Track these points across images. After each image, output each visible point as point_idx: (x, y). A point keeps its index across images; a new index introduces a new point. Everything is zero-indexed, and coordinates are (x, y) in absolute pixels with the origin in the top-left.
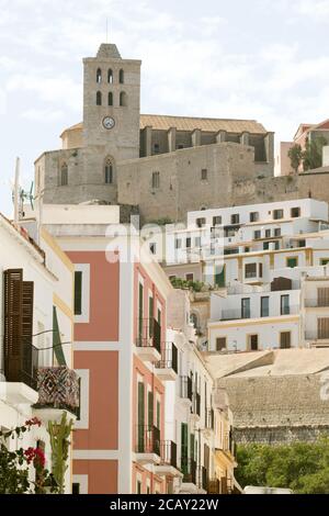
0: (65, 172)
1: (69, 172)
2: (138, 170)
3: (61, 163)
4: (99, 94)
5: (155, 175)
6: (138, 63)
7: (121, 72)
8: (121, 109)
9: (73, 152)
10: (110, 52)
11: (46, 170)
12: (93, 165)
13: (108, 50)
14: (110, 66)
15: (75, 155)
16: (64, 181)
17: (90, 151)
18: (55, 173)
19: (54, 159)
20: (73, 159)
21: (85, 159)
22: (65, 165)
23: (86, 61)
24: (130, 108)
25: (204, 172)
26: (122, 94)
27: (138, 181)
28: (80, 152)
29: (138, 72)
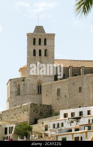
0: (19, 89)
1: (21, 89)
2: (51, 88)
3: (17, 85)
4: (34, 51)
5: (59, 90)
6: (53, 35)
7: (45, 40)
8: (45, 57)
9: (23, 79)
10: (40, 30)
11: (11, 88)
12: (32, 85)
13: (39, 29)
14: (40, 37)
15: (23, 80)
16: (19, 94)
17: (30, 79)
18: (14, 90)
19: (14, 83)
20: (22, 82)
21: (28, 83)
22: (19, 85)
23: (29, 35)
24: (49, 57)
25: (80, 88)
26: (46, 51)
27: (51, 93)
28: (26, 79)
29: (53, 39)
